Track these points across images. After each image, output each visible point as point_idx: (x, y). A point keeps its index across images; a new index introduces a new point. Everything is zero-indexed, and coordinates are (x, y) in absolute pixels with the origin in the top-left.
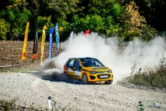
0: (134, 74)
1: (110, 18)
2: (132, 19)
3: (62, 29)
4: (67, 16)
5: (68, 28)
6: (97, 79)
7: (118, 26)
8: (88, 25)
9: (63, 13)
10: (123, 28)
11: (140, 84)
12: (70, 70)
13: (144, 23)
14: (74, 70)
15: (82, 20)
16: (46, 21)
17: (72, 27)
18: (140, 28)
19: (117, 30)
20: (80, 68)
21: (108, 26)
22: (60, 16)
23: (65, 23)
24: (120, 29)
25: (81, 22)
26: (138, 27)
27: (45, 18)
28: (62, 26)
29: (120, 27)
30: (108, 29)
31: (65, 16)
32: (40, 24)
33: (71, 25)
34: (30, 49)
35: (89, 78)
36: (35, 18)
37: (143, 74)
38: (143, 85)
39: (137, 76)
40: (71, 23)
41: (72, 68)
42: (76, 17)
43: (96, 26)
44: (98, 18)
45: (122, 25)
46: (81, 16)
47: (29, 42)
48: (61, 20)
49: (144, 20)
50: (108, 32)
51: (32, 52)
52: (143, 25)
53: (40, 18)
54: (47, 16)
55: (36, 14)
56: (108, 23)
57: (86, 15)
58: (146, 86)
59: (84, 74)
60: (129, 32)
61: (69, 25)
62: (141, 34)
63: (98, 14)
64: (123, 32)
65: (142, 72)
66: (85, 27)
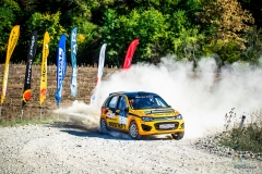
0: (230, 129)
1: (180, 14)
2: (226, 17)
3: (82, 37)
4: (93, 11)
5: (94, 37)
6: (153, 131)
7: (196, 31)
8: (136, 29)
9: (84, 7)
10: (207, 34)
11: (244, 148)
12: (111, 115)
13: (249, 24)
14: (117, 114)
15: (123, 19)
16: (50, 23)
17: (103, 33)
18: (241, 33)
19: (194, 39)
20: (127, 110)
21: (177, 31)
22: (79, 11)
23: (88, 26)
24: (202, 36)
25: (121, 23)
26: (237, 32)
27: (48, 17)
28: (82, 32)
29: (200, 32)
30: (177, 37)
31: (88, 13)
32: (38, 28)
33: (101, 30)
34: (17, 79)
35: (141, 129)
36: (28, 16)
37: (250, 128)
38: (250, 149)
39: (236, 133)
40: (101, 25)
41: (114, 110)
42: (110, 14)
43: (151, 31)
44: (156, 16)
45: (204, 28)
46: (120, 12)
47: (15, 66)
48: (80, 20)
49: (250, 18)
50: (177, 43)
51: (22, 85)
52: (247, 28)
53: (37, 16)
54: (53, 12)
55: (28, 8)
56: (176, 25)
57: (131, 8)
58: (255, 151)
59: (133, 122)
60: (220, 41)
61: (97, 30)
62: (244, 47)
63: (156, 8)
64: (207, 42)
65: (247, 123)
66: (130, 33)
